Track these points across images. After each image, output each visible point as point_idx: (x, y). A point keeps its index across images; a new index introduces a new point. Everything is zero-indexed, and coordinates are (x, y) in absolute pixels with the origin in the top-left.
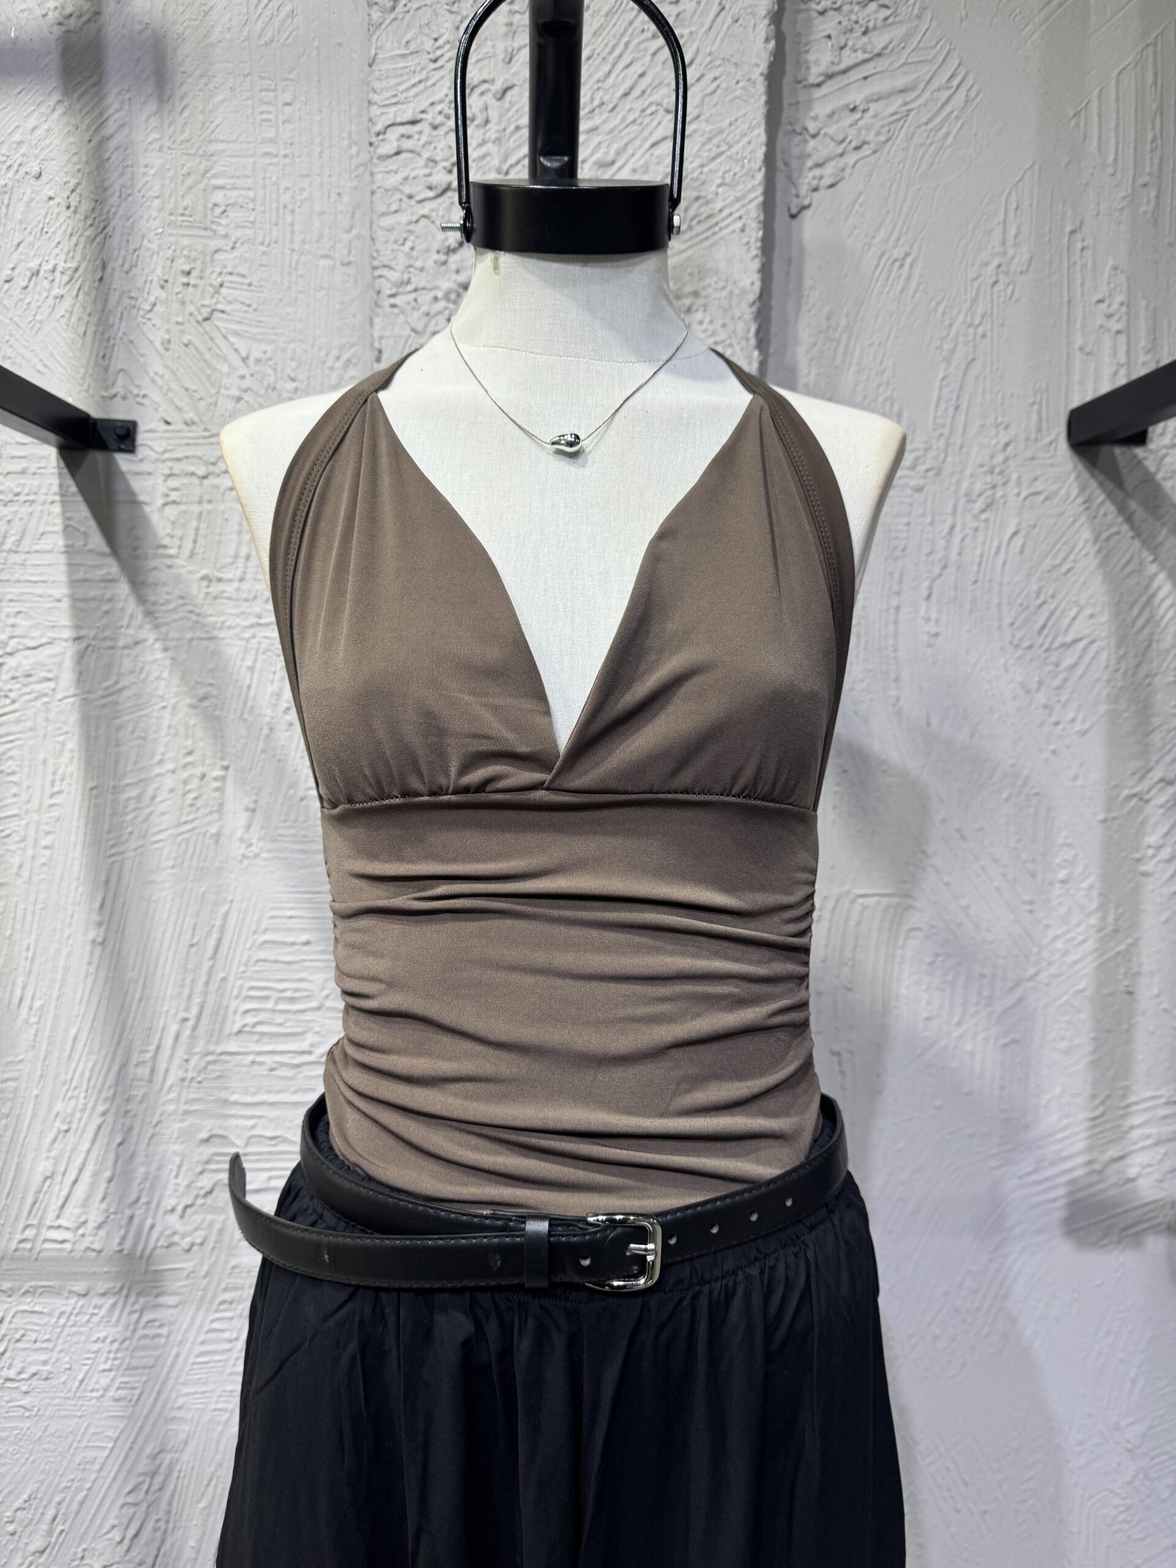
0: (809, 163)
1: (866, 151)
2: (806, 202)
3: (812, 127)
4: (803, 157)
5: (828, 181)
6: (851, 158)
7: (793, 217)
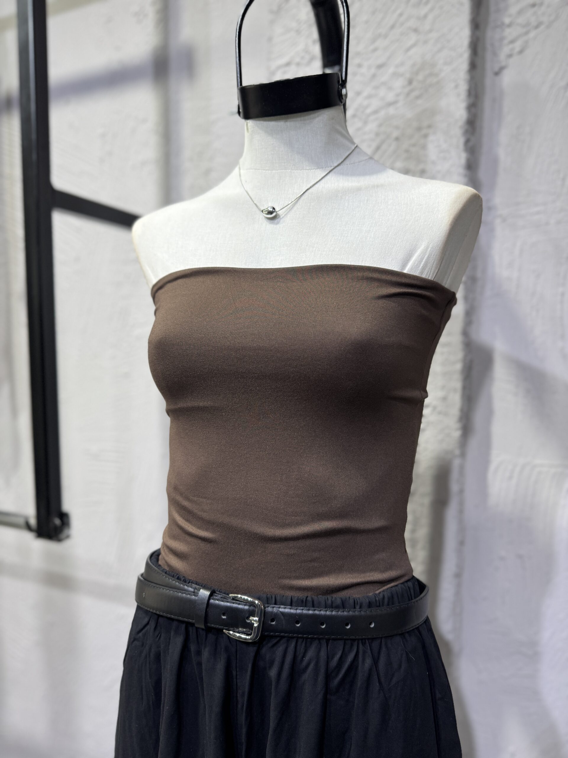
0: (506, 42)
1: (542, 27)
2: (503, 64)
3: (507, 21)
4: (502, 39)
5: (517, 49)
6: (532, 35)
7: (497, 74)
